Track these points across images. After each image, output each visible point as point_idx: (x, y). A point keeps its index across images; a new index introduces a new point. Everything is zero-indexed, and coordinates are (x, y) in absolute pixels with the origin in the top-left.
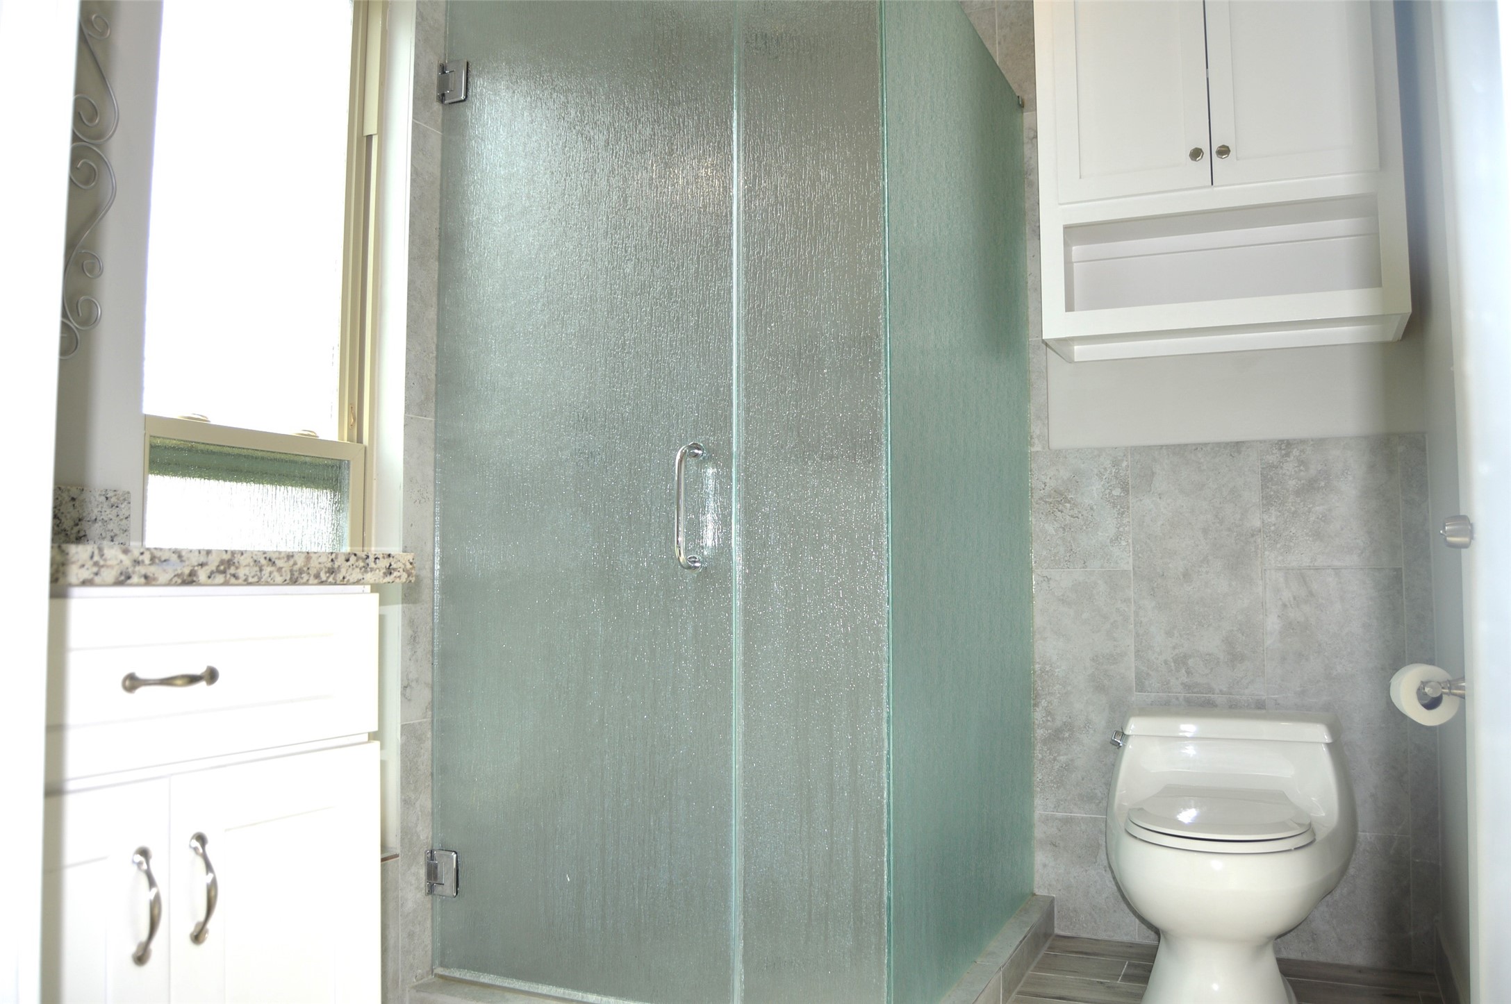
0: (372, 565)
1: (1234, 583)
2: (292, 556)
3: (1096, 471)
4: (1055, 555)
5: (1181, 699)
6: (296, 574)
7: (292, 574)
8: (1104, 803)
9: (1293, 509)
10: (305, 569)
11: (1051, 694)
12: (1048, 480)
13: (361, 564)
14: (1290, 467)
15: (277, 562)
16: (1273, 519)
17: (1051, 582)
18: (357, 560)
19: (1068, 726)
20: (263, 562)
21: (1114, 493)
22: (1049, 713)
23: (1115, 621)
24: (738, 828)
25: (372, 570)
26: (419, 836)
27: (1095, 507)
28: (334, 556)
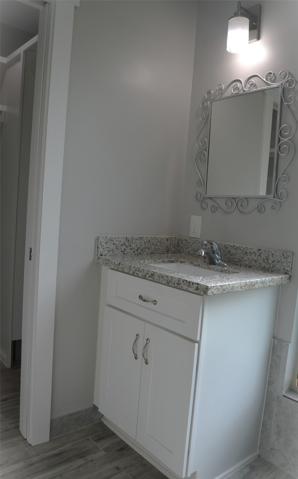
0: (191, 285)
2: (168, 277)
6: (168, 282)
7: (167, 282)
10: (171, 281)
13: (188, 284)
15: (164, 277)
18: (186, 283)
20: (160, 276)
25: (191, 287)
28: (179, 279)
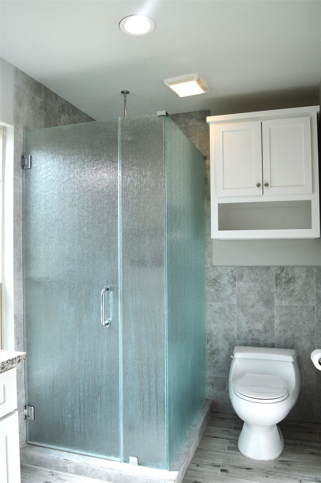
0: (14, 361)
1: (266, 309)
3: (226, 273)
4: (213, 299)
5: (250, 343)
8: (227, 373)
9: (284, 287)
11: (212, 340)
12: (211, 276)
13: (11, 362)
14: (283, 274)
16: (278, 290)
17: (212, 306)
19: (217, 350)
21: (231, 280)
22: (211, 346)
23: (231, 319)
24: (121, 403)
25: (14, 363)
26: (21, 402)
27: (226, 284)
28: (3, 363)
